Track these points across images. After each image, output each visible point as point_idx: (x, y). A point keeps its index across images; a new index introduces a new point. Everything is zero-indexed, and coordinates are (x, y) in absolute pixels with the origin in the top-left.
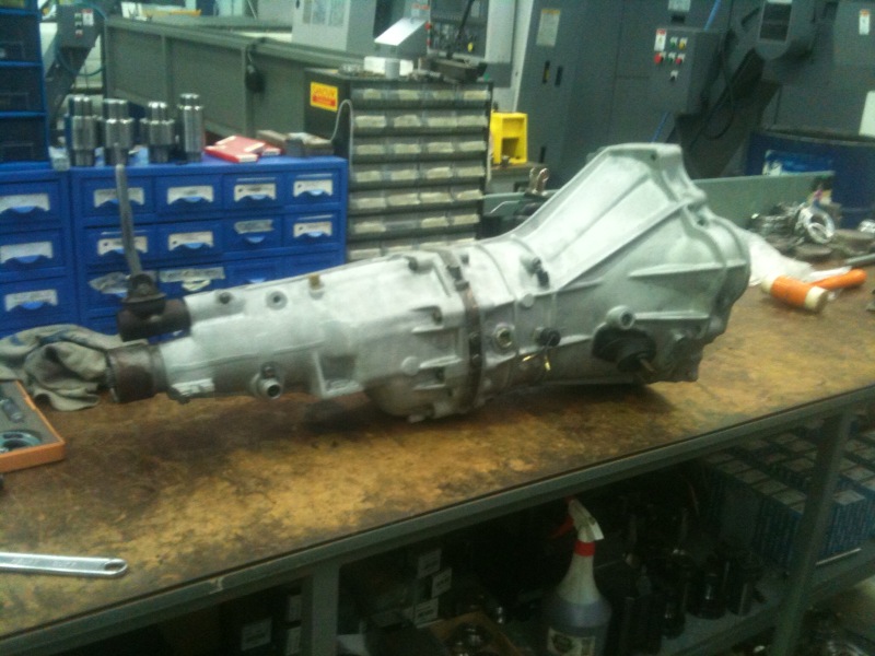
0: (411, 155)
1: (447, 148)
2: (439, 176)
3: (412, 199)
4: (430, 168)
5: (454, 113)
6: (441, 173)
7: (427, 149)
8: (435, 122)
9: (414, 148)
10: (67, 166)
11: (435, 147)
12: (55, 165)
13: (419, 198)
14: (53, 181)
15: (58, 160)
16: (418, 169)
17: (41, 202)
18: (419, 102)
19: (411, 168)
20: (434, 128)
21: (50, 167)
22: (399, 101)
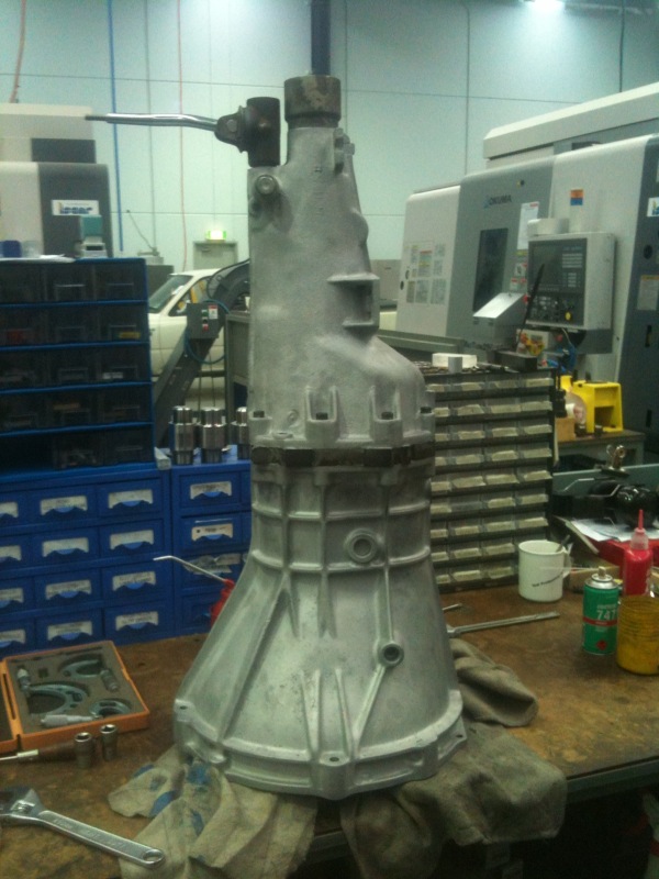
0: (477, 440)
1: (512, 432)
2: (504, 459)
3: (478, 481)
4: (496, 451)
5: (517, 399)
6: (505, 455)
7: (491, 434)
8: (498, 409)
9: (478, 434)
10: (169, 465)
11: (498, 432)
12: (159, 465)
13: (485, 481)
14: (157, 478)
15: (162, 461)
16: (483, 453)
17: (147, 496)
18: (482, 391)
19: (476, 453)
20: (498, 415)
21: (155, 466)
22: (462, 392)
